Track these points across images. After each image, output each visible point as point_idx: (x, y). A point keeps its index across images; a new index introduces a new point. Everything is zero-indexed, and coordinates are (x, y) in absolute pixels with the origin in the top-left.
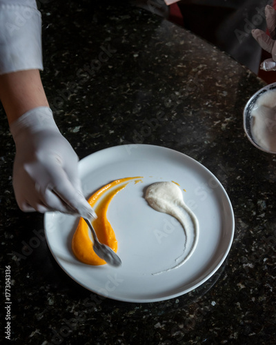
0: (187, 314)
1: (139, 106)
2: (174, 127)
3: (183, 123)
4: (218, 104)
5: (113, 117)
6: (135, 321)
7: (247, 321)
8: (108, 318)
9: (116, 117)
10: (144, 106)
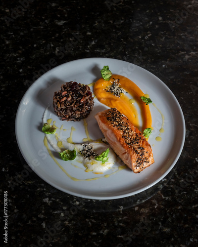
0: (75, 200)
1: (122, 20)
2: (143, 46)
3: (153, 45)
4: (191, 38)
5: (96, 22)
6: (29, 190)
7: (121, 224)
9: (99, 22)
10: (127, 20)
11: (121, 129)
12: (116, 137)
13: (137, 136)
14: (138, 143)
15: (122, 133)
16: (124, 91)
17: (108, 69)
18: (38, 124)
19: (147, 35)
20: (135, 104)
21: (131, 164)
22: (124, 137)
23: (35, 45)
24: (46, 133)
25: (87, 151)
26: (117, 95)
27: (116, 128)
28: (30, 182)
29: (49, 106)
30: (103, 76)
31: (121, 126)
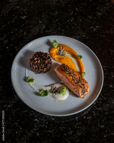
0: (51, 118)
1: (57, 12)
2: (71, 25)
3: (76, 24)
4: (95, 18)
5: (43, 15)
6: (26, 115)
7: (79, 127)
8: (14, 112)
9: (44, 15)
10: (59, 12)
11: (71, 75)
12: (69, 80)
13: (80, 78)
14: (81, 82)
15: (72, 78)
16: (66, 53)
17: (56, 42)
18: (24, 78)
19: (72, 19)
20: (73, 60)
21: (79, 94)
22: (73, 80)
23: (12, 32)
24: (29, 82)
25: (54, 90)
26: (63, 56)
27: (68, 75)
28: (25, 111)
29: (28, 66)
30: (54, 46)
31: (71, 74)
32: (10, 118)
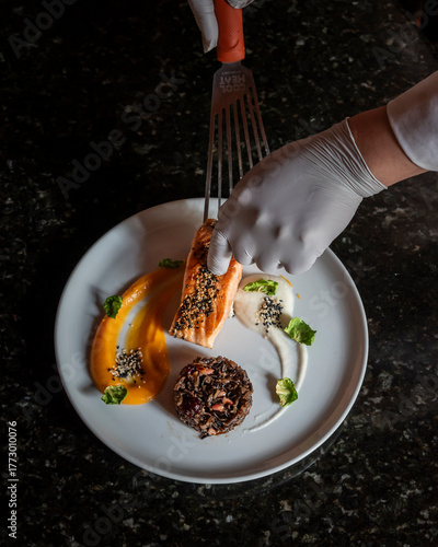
6: (97, 503)
8: (60, 485)
28: (97, 488)
32: (45, 506)
